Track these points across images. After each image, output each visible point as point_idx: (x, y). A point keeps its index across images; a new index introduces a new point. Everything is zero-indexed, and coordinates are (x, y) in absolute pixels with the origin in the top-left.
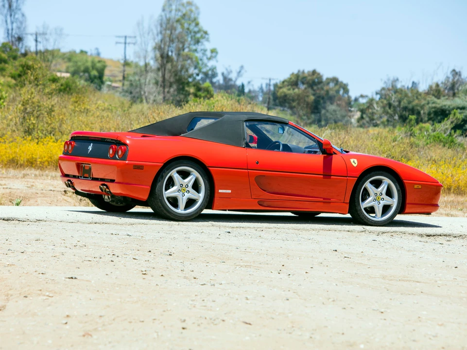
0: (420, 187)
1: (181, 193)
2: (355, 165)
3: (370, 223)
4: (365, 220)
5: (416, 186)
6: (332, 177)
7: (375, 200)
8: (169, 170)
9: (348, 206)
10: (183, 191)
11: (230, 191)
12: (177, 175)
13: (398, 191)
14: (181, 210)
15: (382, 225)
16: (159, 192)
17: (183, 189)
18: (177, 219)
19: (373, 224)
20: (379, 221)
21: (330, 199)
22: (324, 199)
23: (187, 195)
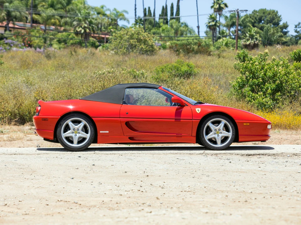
0: (248, 124)
1: (74, 134)
2: (198, 112)
3: (212, 148)
4: (209, 147)
5: (245, 124)
6: (181, 120)
7: (215, 134)
8: (65, 120)
9: (195, 138)
10: (76, 133)
11: (108, 132)
12: (71, 123)
13: (232, 127)
14: (75, 145)
15: (221, 149)
16: (59, 134)
17: (76, 131)
18: (72, 150)
19: (215, 149)
20: (218, 147)
21: (181, 134)
22: (177, 134)
23: (78, 135)
